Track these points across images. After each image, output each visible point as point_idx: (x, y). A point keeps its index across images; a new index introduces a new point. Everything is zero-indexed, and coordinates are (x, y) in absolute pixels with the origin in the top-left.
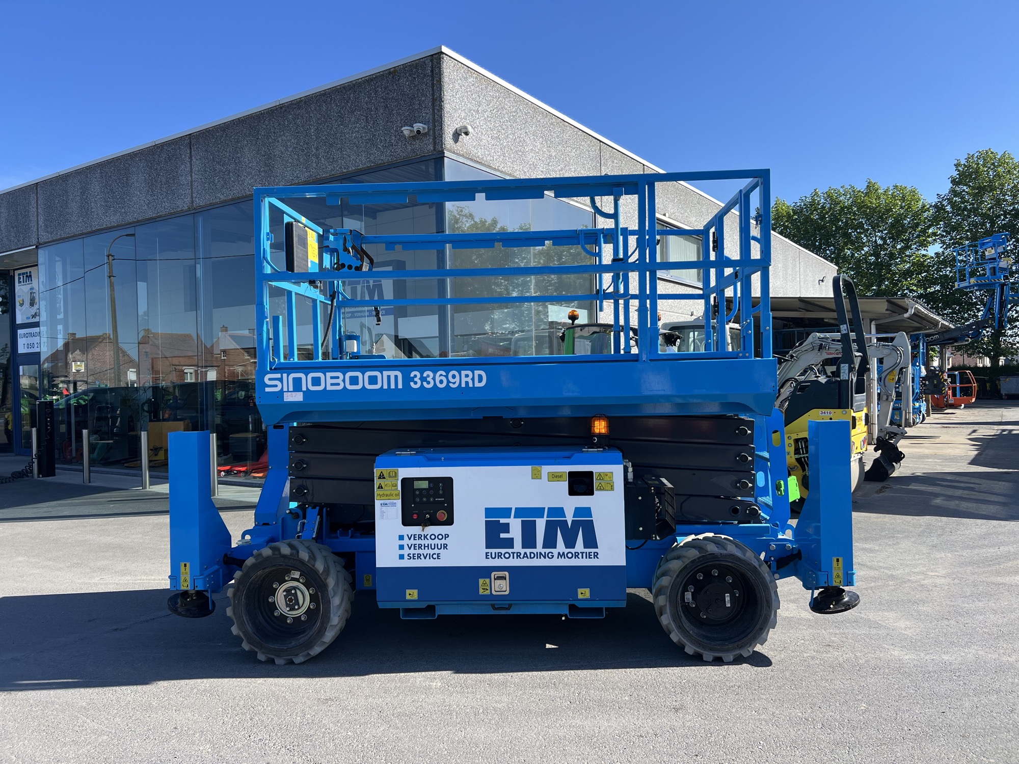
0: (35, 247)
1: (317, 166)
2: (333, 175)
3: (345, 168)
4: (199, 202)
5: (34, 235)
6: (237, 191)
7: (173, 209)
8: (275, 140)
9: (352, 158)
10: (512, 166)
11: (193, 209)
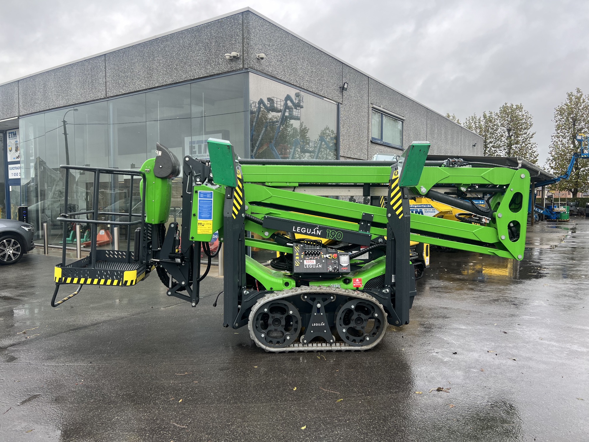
0: (17, 118)
1: (177, 75)
2: (186, 80)
3: (193, 77)
4: (110, 94)
5: (17, 110)
6: (132, 89)
7: (95, 98)
8: (153, 59)
9: (197, 71)
10: (289, 77)
11: (107, 98)
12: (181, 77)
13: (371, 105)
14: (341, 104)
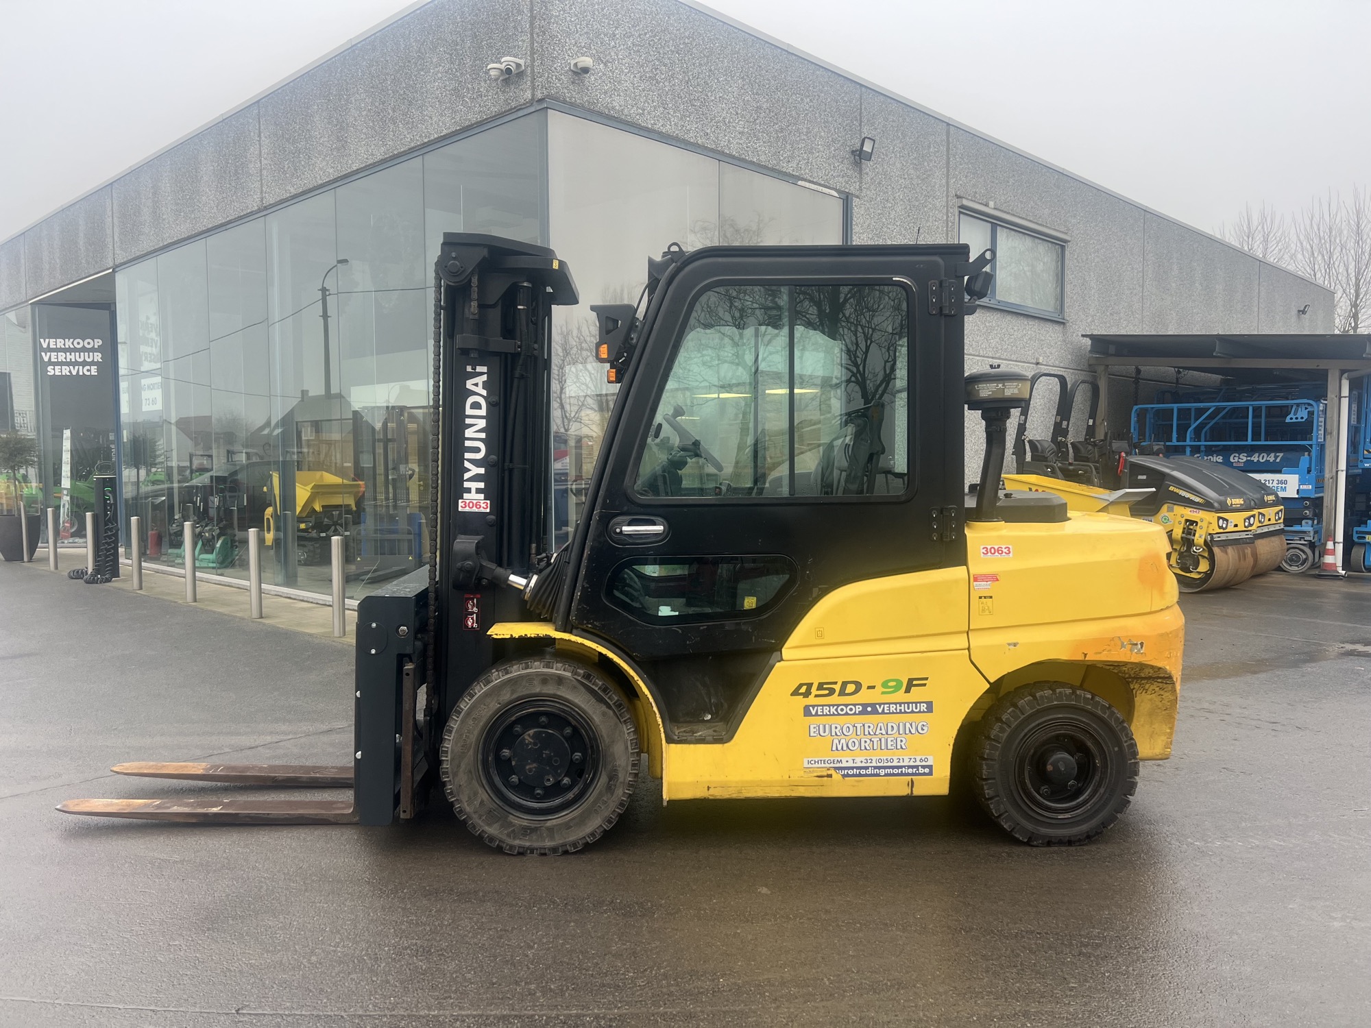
0: (111, 270)
1: (394, 135)
2: (413, 148)
3: (426, 136)
4: (270, 200)
5: (111, 254)
6: (308, 181)
7: (242, 210)
8: (347, 100)
9: (435, 119)
10: (681, 123)
11: (265, 210)
12: (401, 139)
13: (955, 200)
14: (857, 197)
